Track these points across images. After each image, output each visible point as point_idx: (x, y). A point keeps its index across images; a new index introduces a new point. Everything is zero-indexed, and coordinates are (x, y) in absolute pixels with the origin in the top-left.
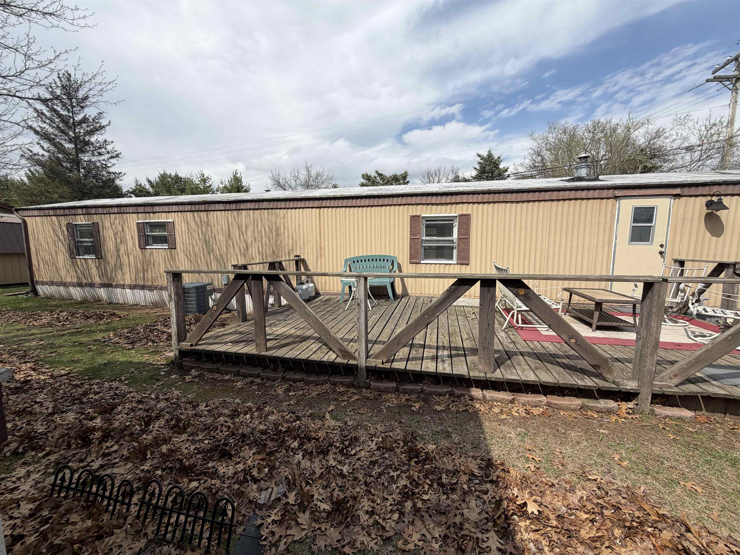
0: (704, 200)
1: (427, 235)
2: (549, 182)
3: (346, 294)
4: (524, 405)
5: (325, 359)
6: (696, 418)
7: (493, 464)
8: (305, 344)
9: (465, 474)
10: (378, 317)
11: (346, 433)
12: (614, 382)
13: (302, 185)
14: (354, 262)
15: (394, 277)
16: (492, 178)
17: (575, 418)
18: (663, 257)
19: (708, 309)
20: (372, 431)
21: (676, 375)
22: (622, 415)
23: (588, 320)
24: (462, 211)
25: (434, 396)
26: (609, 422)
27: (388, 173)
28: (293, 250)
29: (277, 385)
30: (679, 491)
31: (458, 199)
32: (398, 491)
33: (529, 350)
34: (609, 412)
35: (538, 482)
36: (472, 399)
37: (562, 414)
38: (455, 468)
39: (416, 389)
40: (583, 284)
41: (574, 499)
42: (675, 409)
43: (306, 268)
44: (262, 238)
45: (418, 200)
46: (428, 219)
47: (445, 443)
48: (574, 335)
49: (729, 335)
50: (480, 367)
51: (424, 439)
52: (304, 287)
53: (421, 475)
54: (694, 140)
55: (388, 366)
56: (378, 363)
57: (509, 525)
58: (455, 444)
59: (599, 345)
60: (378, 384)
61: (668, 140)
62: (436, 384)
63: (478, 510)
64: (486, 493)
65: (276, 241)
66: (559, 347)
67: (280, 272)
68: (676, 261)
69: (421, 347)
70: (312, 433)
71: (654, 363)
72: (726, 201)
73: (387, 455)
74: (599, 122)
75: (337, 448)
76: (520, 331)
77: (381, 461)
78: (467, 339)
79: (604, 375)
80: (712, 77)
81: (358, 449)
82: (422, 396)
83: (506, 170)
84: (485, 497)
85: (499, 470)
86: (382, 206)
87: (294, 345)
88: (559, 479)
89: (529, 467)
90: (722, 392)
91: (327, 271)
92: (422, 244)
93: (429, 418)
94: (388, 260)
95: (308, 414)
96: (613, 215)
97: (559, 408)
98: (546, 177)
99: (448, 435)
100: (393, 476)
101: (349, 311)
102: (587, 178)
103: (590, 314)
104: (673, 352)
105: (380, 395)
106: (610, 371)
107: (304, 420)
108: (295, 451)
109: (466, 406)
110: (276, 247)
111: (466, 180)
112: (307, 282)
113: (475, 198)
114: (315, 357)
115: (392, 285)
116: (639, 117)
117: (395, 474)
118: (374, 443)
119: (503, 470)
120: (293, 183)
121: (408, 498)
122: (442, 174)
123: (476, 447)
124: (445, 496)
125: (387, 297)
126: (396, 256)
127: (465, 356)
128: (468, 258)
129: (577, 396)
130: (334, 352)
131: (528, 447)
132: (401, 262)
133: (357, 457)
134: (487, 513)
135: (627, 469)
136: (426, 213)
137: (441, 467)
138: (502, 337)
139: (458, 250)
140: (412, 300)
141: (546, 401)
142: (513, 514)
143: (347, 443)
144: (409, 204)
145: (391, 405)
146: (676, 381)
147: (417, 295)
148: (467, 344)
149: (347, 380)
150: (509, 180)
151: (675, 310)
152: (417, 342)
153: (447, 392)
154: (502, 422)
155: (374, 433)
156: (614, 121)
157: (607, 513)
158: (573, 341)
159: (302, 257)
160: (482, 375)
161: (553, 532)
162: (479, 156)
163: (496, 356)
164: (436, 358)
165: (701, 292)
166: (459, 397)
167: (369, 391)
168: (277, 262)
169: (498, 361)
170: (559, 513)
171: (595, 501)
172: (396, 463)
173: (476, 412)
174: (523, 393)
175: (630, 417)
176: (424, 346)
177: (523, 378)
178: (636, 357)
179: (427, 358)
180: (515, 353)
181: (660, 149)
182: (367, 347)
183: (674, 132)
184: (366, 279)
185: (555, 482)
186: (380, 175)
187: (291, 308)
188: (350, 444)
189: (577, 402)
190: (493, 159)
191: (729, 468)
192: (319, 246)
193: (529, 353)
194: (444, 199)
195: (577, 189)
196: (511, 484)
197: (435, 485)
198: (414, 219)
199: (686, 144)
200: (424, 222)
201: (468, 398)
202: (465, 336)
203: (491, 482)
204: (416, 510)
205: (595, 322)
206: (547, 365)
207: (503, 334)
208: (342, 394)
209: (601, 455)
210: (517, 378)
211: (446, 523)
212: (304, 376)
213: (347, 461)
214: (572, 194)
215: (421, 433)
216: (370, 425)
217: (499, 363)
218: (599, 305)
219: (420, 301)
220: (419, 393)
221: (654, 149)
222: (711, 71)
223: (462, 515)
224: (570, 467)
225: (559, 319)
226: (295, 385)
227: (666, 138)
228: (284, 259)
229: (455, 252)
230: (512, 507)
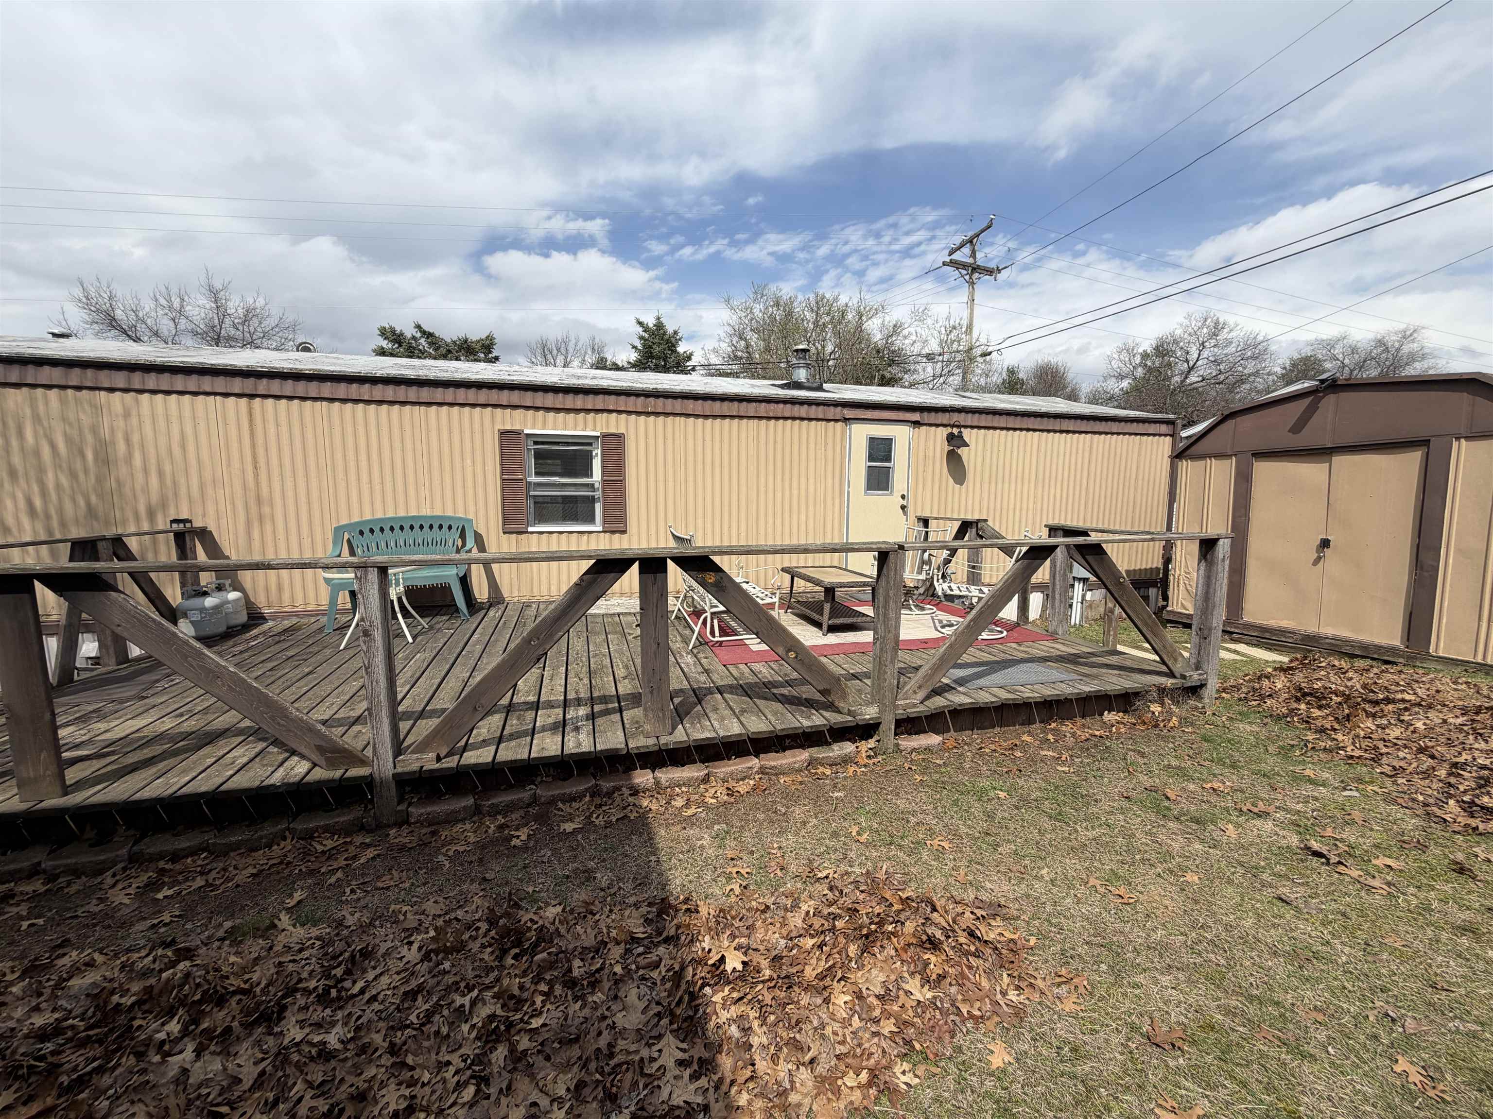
0: (943, 432)
1: (538, 474)
2: (753, 386)
3: (344, 612)
4: (725, 781)
5: (277, 778)
6: (944, 743)
7: (670, 906)
8: (208, 755)
9: (618, 943)
10: (429, 655)
11: (339, 946)
12: (850, 713)
13: (195, 334)
14: (361, 533)
15: (469, 563)
16: (666, 370)
17: (801, 783)
18: (905, 513)
19: (954, 586)
20: (412, 921)
21: (920, 687)
22: (862, 762)
23: (816, 617)
24: (608, 427)
25: (560, 805)
26: (845, 778)
27: (449, 334)
28: (164, 504)
29: (110, 881)
30: (925, 855)
31: (599, 402)
32: (474, 1034)
33: (730, 681)
34: (846, 761)
35: (744, 911)
36: (635, 792)
37: (782, 781)
38: (599, 938)
39: (520, 800)
40: (810, 559)
41: (796, 921)
42: (922, 736)
43: (213, 549)
44: (41, 470)
45: (515, 397)
46: (538, 440)
47: (579, 896)
48: (793, 644)
49: (971, 621)
50: (648, 727)
51: (536, 901)
52: (209, 602)
53: (527, 980)
54: (934, 346)
55: (451, 763)
56: (428, 761)
57: (696, 1009)
58: (602, 890)
59: (832, 657)
60: (429, 809)
61: (907, 342)
62: (564, 780)
63: (642, 1005)
64: (656, 965)
65: (99, 480)
66: (776, 669)
67: (116, 564)
68: (919, 519)
69: (530, 709)
70: (232, 980)
71: (896, 674)
72: (967, 434)
73: (447, 965)
74: (823, 297)
75: (307, 992)
76: (717, 650)
77: (432, 982)
78: (625, 678)
79: (836, 703)
80: (948, 259)
81: (371, 975)
82: (533, 811)
83: (689, 358)
84: (655, 974)
85: (680, 914)
86: (429, 404)
87: (171, 762)
88: (776, 894)
89: (732, 890)
90: (969, 700)
91: (270, 556)
92: (528, 492)
93: (549, 853)
94: (450, 527)
95: (221, 933)
96: (843, 447)
97: (779, 772)
98: (752, 377)
99: (589, 875)
100: (463, 1006)
101: (351, 652)
102: (807, 384)
103: (818, 607)
104: (919, 654)
105: (434, 833)
106: (844, 696)
107: (204, 955)
108: (166, 1049)
109: (624, 808)
110: (101, 496)
111: (616, 368)
112: (220, 588)
113: (632, 403)
114: (242, 781)
115: (465, 581)
116: (873, 300)
117: (467, 1000)
118: (415, 946)
119: (688, 910)
120: (166, 326)
121: (498, 1041)
122: (571, 350)
123: (642, 883)
124: (579, 1003)
125: (451, 609)
126: (471, 516)
127: (621, 711)
128: (623, 520)
129: (802, 747)
130: (303, 757)
131: (730, 854)
132: (482, 531)
133: (367, 996)
134: (658, 1003)
135: (867, 845)
136: (534, 428)
137: (571, 947)
138: (688, 665)
139: (604, 505)
140: (512, 613)
141: (758, 765)
142: (702, 987)
143: (338, 972)
144: (495, 406)
145: (462, 849)
146: (921, 695)
147: (524, 600)
148: (625, 688)
149: (344, 818)
150: (694, 376)
151: (921, 590)
152: (523, 699)
153: (587, 790)
154: (689, 822)
155: (415, 924)
156: (843, 299)
157: (839, 924)
158: (792, 655)
159: (198, 523)
160: (651, 741)
161: (765, 992)
162: (640, 323)
163: (677, 701)
164: (561, 726)
165: (947, 562)
166: (610, 794)
167: (405, 829)
168: (103, 539)
169: (680, 710)
170: (774, 953)
171: (826, 912)
172: (470, 974)
173: (644, 816)
174: (723, 759)
175: (871, 762)
176: (536, 706)
177: (722, 733)
178: (874, 666)
179: (544, 729)
180: (709, 691)
181: (898, 353)
182: (395, 730)
183: (912, 330)
184: (383, 570)
185: (770, 901)
186: (428, 335)
187: (159, 664)
188: (348, 972)
189: (802, 756)
190: (665, 333)
191: (976, 804)
192: (252, 494)
193: (731, 686)
194: (570, 401)
195: (793, 402)
196: (699, 932)
197: (558, 990)
198: (508, 438)
199: (926, 351)
200: (532, 447)
201: (626, 792)
202: (621, 672)
203: (667, 940)
204: (516, 1058)
205: (825, 620)
206: (758, 702)
207: (689, 659)
208: (330, 855)
209: (835, 835)
210: (712, 735)
211: (580, 1058)
212: (210, 838)
213: (340, 1015)
214: (788, 410)
215: (530, 889)
216: (405, 908)
217: (681, 714)
218: (830, 591)
219: (532, 611)
220: (529, 805)
221: (893, 352)
222: (947, 252)
223: (613, 1027)
224: (793, 868)
225: (771, 621)
226: (178, 867)
227: (905, 337)
228: (132, 529)
229: (598, 507)
230: (702, 972)
